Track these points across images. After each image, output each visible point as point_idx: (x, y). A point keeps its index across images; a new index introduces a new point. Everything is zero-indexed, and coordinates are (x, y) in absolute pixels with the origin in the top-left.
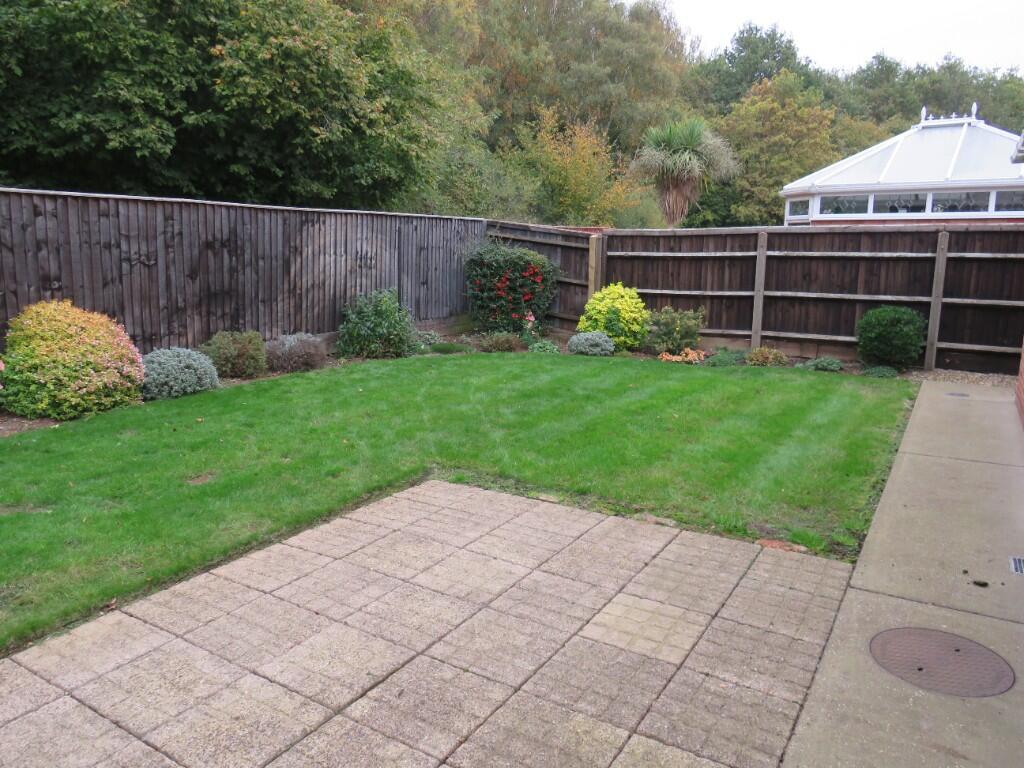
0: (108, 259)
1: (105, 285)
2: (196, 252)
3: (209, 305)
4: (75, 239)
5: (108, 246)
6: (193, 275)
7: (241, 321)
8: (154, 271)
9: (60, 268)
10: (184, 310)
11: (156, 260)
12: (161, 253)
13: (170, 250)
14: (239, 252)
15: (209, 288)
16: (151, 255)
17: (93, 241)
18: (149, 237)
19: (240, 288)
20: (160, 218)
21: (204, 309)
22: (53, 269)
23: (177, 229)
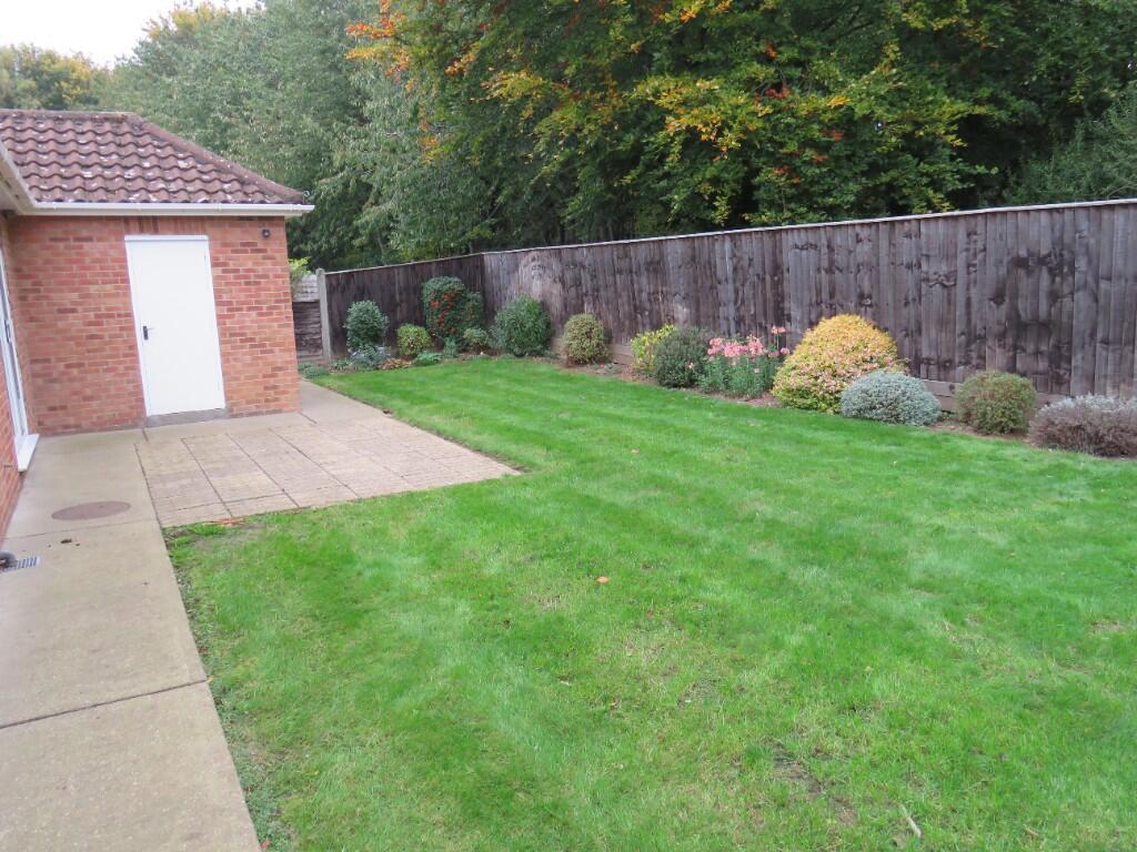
0: (909, 278)
1: (906, 304)
2: (1003, 271)
3: (1017, 338)
4: (884, 261)
5: (909, 267)
6: (998, 298)
7: (1064, 365)
8: (953, 292)
9: (872, 287)
10: (983, 338)
11: (955, 280)
12: (962, 273)
13: (972, 269)
14: (1066, 270)
15: (1019, 316)
16: (950, 275)
17: (898, 263)
18: (950, 257)
19: (1065, 319)
20: (962, 235)
21: (1009, 341)
22: (866, 288)
23: (980, 246)
